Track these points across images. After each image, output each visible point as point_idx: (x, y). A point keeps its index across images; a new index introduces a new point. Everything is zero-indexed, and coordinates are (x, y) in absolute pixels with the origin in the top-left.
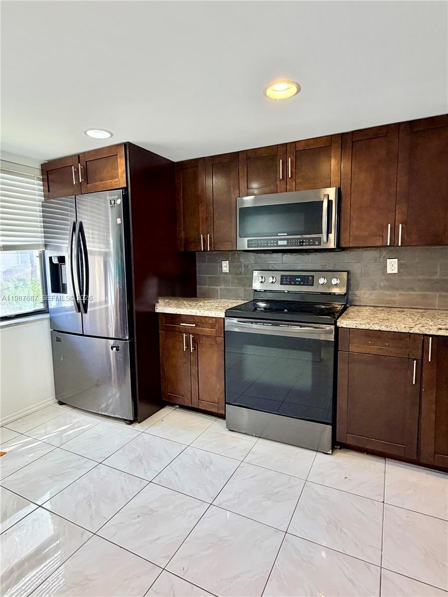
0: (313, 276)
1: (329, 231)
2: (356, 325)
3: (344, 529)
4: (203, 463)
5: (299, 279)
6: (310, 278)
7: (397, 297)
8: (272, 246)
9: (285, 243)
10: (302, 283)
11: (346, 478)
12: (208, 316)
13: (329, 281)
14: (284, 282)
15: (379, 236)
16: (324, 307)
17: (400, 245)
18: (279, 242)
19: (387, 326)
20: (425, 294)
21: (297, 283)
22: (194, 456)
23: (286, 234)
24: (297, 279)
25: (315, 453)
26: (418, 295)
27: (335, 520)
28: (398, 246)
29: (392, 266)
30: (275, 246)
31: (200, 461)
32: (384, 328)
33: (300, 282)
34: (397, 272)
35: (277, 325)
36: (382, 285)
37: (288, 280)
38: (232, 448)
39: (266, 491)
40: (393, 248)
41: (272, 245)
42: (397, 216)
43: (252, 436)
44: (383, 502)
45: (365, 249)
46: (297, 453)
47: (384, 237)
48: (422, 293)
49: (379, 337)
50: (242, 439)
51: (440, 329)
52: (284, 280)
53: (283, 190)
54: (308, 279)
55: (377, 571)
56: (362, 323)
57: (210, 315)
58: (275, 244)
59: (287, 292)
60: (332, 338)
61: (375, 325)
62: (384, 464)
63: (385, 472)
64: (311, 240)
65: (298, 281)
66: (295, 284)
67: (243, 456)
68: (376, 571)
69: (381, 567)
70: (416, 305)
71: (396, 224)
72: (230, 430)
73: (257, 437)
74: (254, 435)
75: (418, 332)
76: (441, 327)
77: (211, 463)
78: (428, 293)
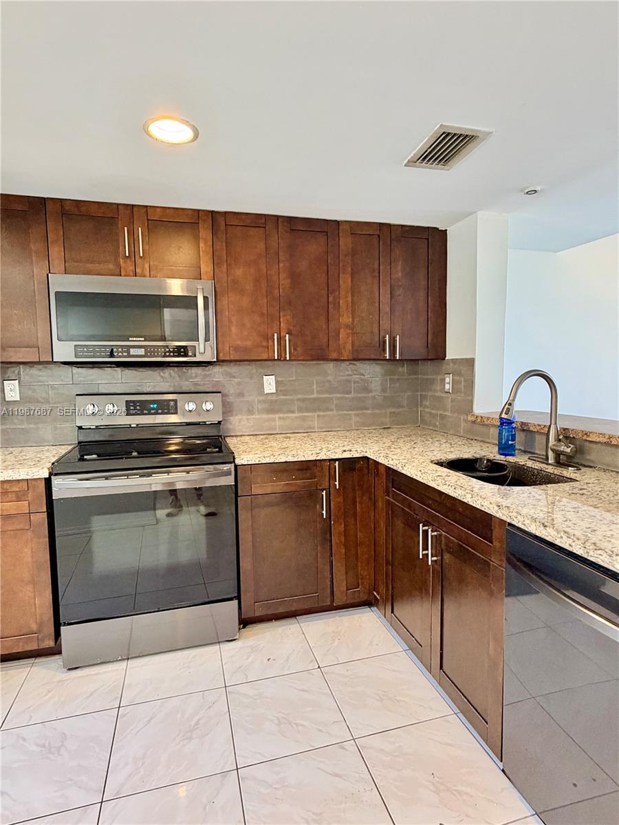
0: (175, 401)
1: (207, 339)
2: (259, 459)
3: (299, 722)
4: (47, 745)
5: (155, 406)
6: (172, 403)
7: (277, 421)
8: (120, 357)
9: (142, 352)
10: (160, 411)
11: (269, 660)
12: (10, 479)
13: (199, 406)
14: (131, 412)
15: (264, 347)
16: (199, 442)
17: (288, 358)
18: (132, 350)
19: (293, 456)
20: (305, 416)
21: (152, 411)
22: (21, 742)
23: (143, 339)
24: (152, 406)
25: (216, 647)
26: (297, 417)
27: (284, 716)
28: (285, 359)
29: (270, 384)
30: (125, 357)
31: (38, 745)
32: (290, 459)
33: (157, 409)
34: (275, 392)
35: (150, 475)
36: (260, 407)
37: (138, 408)
38: (88, 697)
39: (180, 731)
40: (280, 362)
41: (120, 354)
42: (282, 324)
43: (117, 661)
44: (319, 667)
45: (238, 363)
46: (193, 657)
47: (269, 348)
48: (301, 414)
49: (285, 471)
50: (100, 673)
51: (345, 451)
52: (132, 408)
53: (132, 274)
54: (168, 405)
55: (353, 745)
56: (266, 455)
57: (16, 477)
58: (125, 354)
59: (135, 426)
60: (230, 481)
61: (281, 456)
62: (298, 625)
63: (304, 633)
64: (182, 350)
65: (153, 409)
66: (149, 414)
67: (116, 698)
68: (350, 746)
69: (354, 739)
70: (296, 429)
71: (282, 334)
72: (69, 669)
73: (123, 660)
74: (120, 658)
75: (324, 457)
76: (344, 449)
77: (64, 736)
78: (307, 414)
